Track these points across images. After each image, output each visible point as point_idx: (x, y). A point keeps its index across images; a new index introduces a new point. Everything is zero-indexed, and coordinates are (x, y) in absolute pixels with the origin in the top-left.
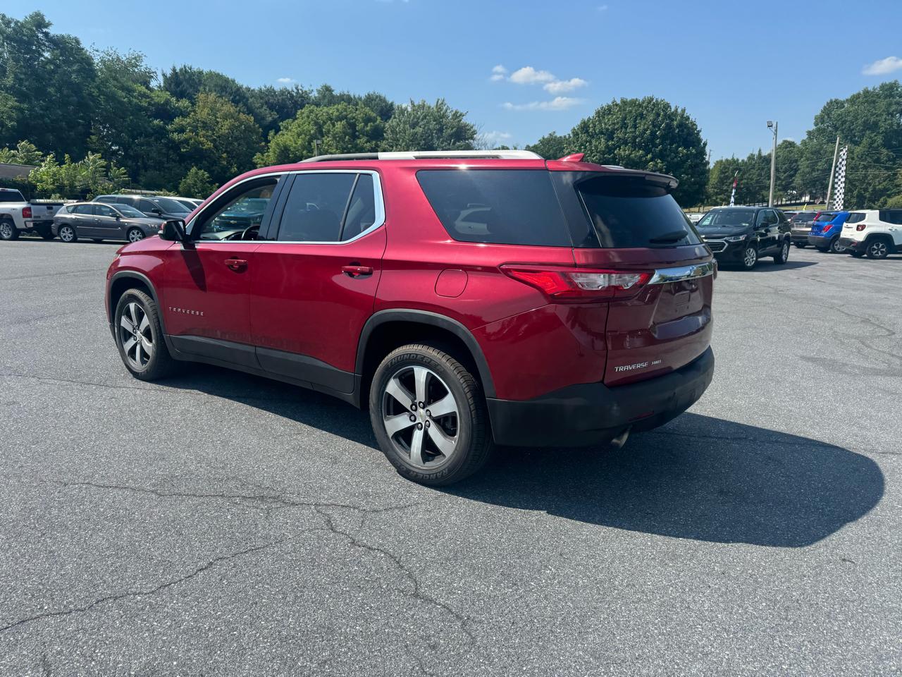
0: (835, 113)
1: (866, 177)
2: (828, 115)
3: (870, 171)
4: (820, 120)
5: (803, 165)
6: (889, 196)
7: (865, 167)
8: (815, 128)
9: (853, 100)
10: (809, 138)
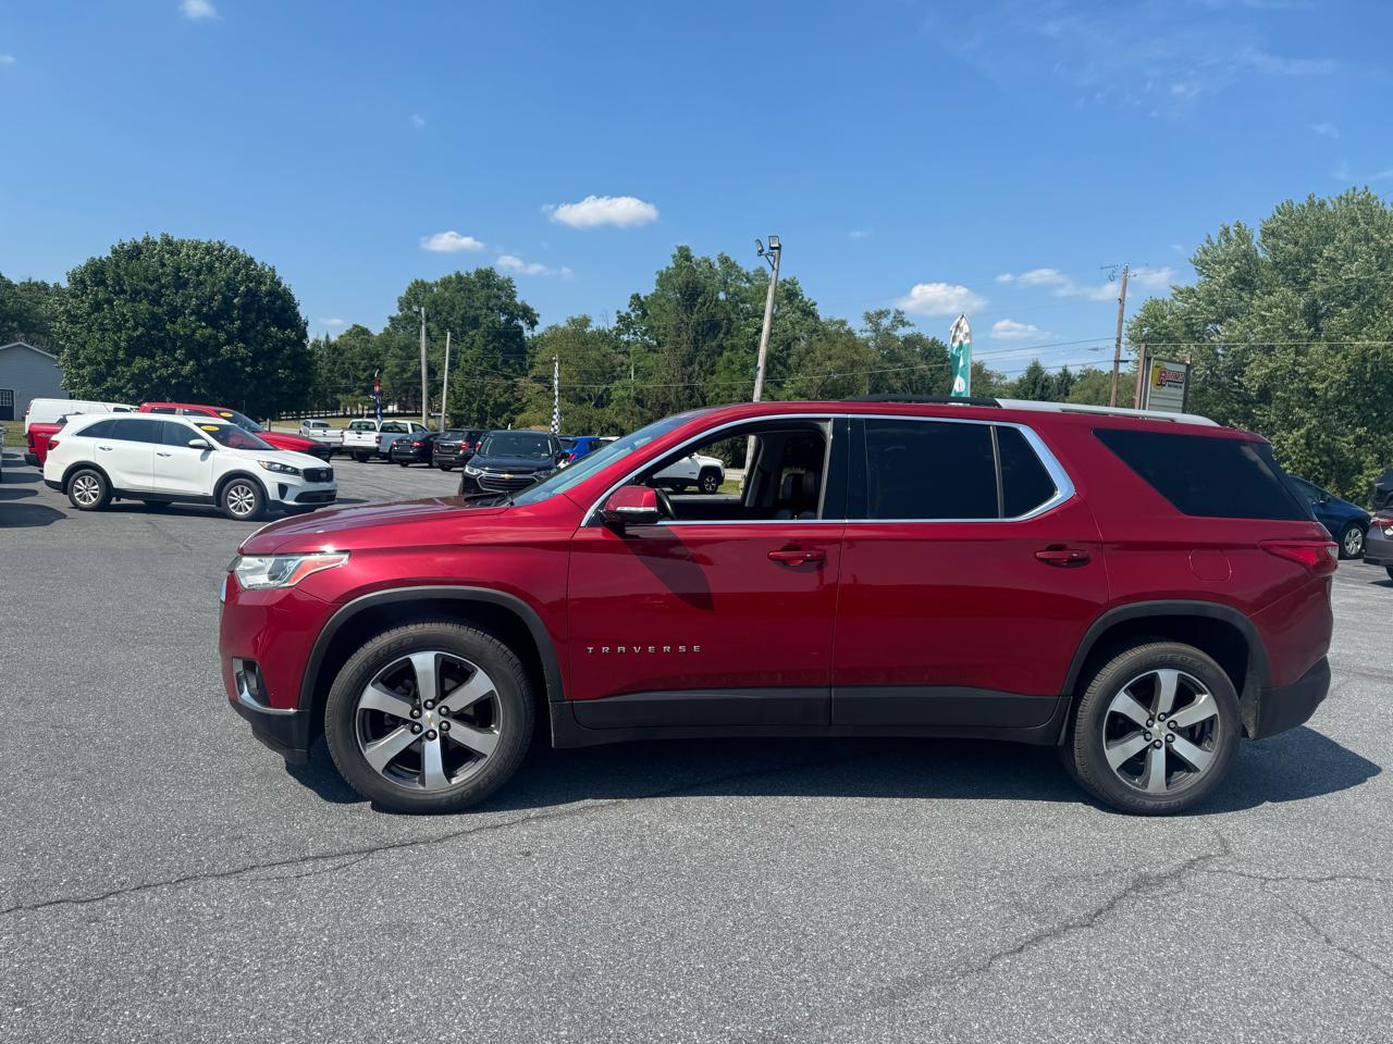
0: (426, 298)
1: (483, 387)
2: (415, 299)
3: (487, 378)
4: (405, 303)
5: (391, 364)
6: (514, 412)
7: (483, 374)
8: (400, 314)
9: (446, 283)
10: (393, 325)
